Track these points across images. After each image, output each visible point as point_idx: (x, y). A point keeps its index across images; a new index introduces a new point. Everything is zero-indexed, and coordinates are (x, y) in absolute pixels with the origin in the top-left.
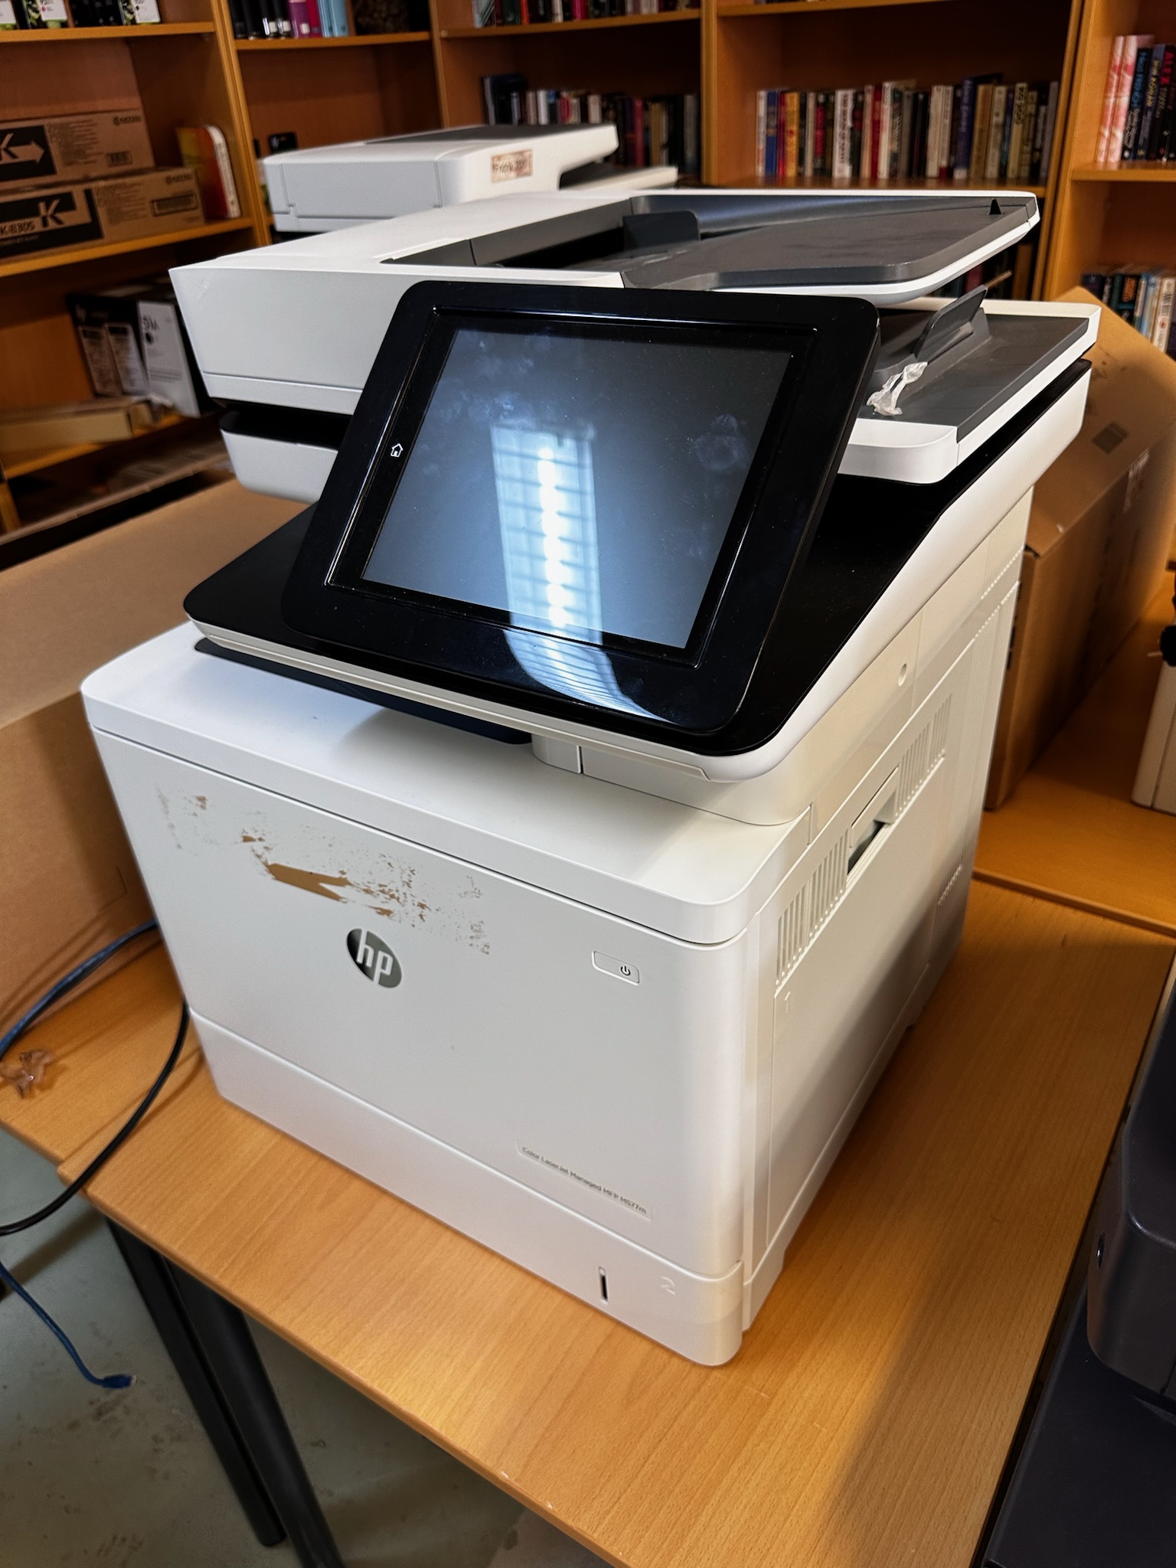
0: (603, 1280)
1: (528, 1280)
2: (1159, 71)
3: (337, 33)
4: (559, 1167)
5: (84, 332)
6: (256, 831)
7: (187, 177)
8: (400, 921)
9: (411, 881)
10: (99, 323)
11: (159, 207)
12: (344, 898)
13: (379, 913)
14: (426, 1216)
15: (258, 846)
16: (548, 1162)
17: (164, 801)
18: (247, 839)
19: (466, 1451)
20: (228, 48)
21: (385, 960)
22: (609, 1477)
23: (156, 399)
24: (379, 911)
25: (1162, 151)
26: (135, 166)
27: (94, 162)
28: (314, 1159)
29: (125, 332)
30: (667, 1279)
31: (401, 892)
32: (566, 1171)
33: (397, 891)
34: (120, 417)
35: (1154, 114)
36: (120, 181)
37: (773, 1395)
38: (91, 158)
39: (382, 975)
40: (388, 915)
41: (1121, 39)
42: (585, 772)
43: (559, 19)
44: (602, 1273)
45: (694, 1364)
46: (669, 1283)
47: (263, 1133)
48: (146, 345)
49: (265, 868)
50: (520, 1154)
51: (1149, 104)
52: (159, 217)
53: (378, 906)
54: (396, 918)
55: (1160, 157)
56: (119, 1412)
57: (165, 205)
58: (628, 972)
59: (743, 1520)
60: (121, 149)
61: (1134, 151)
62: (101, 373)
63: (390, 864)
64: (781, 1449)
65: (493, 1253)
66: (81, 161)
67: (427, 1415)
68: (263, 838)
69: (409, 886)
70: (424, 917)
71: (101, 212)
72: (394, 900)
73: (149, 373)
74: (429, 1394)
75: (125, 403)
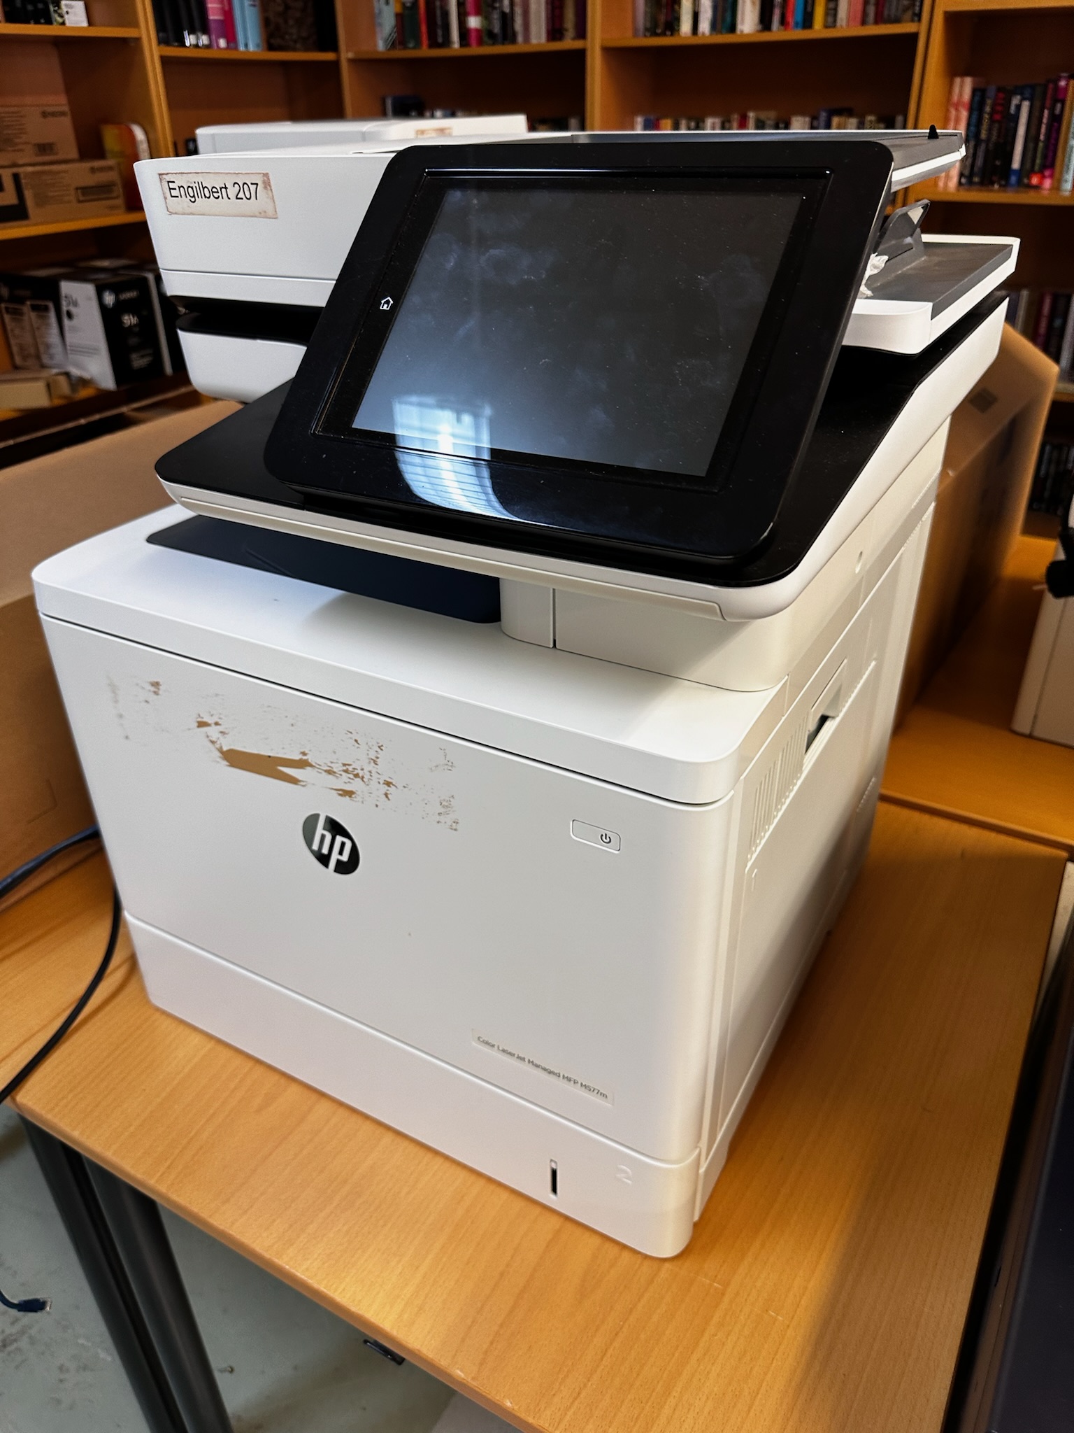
0: (554, 1173)
1: (473, 1178)
2: (993, 108)
3: (251, 48)
4: (516, 1056)
5: (7, 309)
6: (212, 715)
7: (110, 168)
8: (363, 802)
9: (378, 758)
10: (21, 301)
11: (83, 194)
12: (303, 781)
13: (340, 795)
14: (367, 1117)
15: (213, 732)
16: (504, 1051)
17: (114, 689)
18: (202, 724)
19: (419, 1351)
20: (152, 53)
21: (343, 844)
22: (568, 1372)
23: (75, 372)
24: (340, 792)
25: (995, 178)
26: (60, 157)
27: (21, 150)
28: (250, 1064)
29: (46, 309)
30: (624, 1167)
31: (366, 771)
32: (523, 1059)
33: (362, 770)
34: (41, 385)
35: (987, 145)
36: (46, 168)
37: (726, 1284)
38: (20, 147)
39: (339, 862)
40: (350, 797)
41: (958, 80)
42: (557, 646)
43: (456, 45)
44: (554, 1167)
45: (646, 1257)
46: (626, 1172)
47: (196, 1039)
48: (66, 322)
49: (219, 754)
50: (474, 1044)
51: (983, 135)
52: (83, 204)
53: (339, 788)
54: (359, 799)
55: (992, 183)
56: (24, 1343)
57: (89, 193)
58: (608, 840)
59: (706, 1411)
60: (46, 141)
61: (970, 178)
62: (22, 348)
63: (356, 741)
64: (738, 1338)
65: (436, 1153)
66: (10, 149)
67: (377, 1315)
68: (220, 722)
69: (375, 763)
70: (389, 796)
71: (28, 195)
72: (358, 780)
73: (68, 348)
74: (378, 1293)
75: (45, 374)
